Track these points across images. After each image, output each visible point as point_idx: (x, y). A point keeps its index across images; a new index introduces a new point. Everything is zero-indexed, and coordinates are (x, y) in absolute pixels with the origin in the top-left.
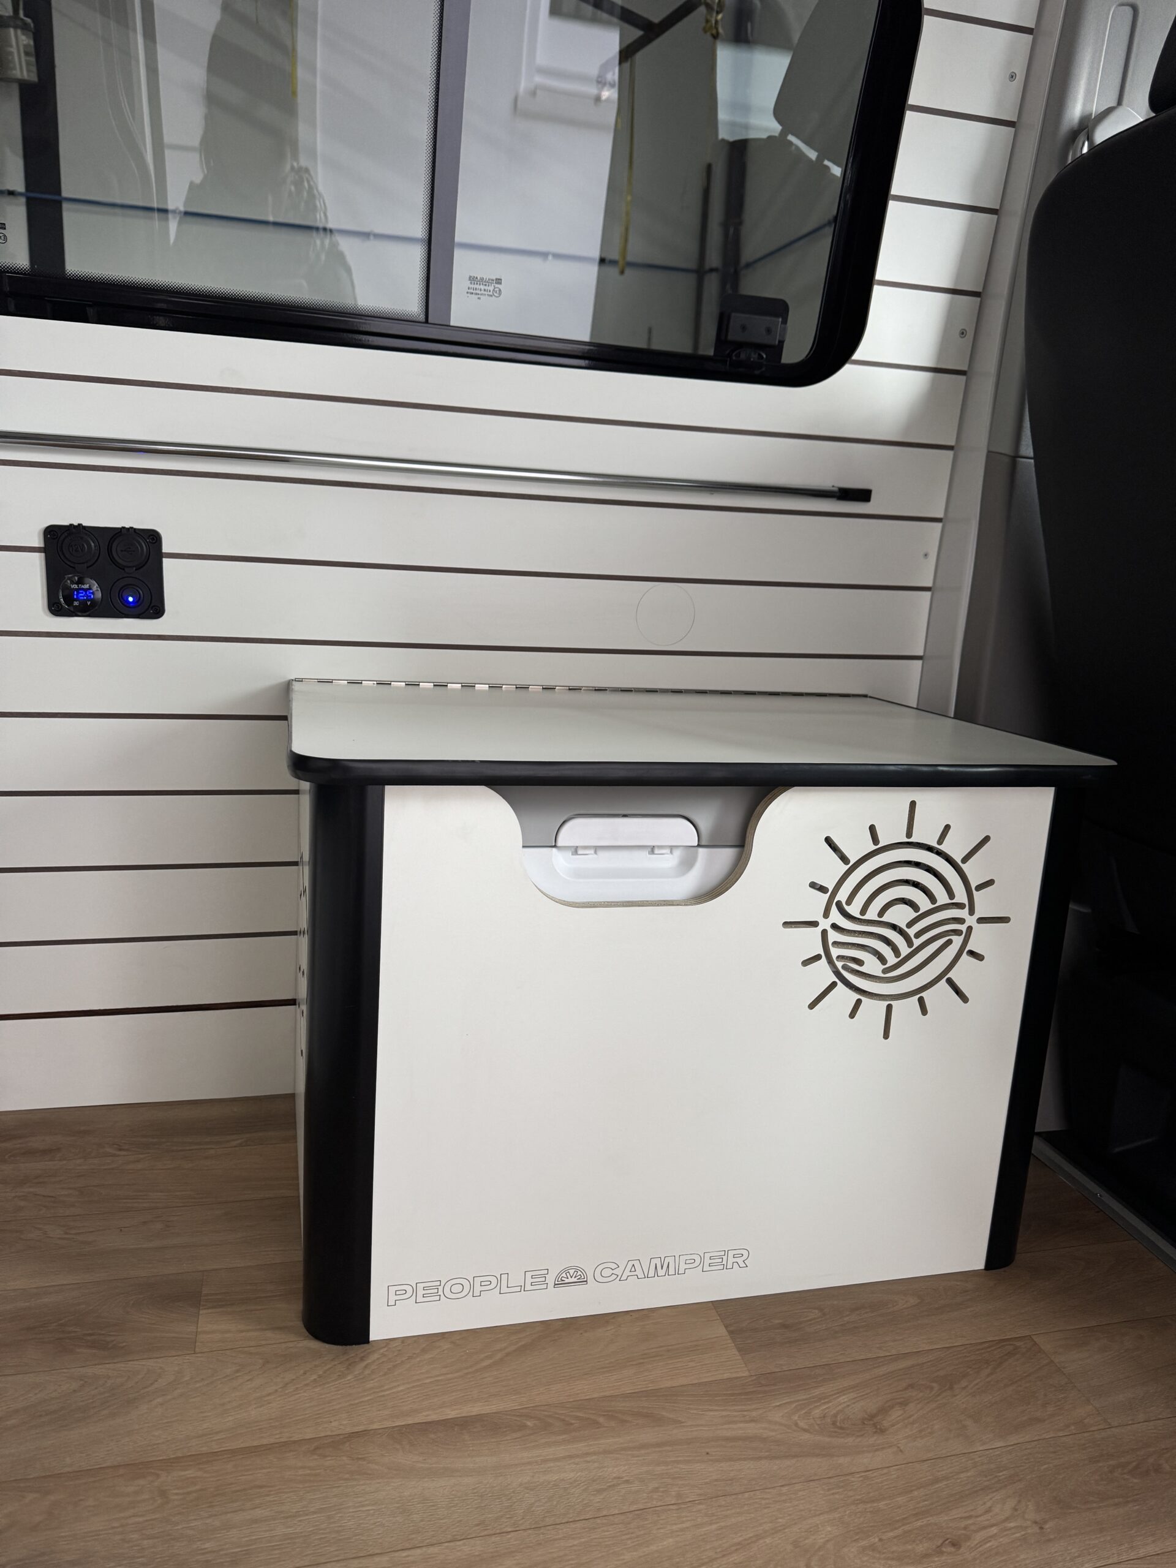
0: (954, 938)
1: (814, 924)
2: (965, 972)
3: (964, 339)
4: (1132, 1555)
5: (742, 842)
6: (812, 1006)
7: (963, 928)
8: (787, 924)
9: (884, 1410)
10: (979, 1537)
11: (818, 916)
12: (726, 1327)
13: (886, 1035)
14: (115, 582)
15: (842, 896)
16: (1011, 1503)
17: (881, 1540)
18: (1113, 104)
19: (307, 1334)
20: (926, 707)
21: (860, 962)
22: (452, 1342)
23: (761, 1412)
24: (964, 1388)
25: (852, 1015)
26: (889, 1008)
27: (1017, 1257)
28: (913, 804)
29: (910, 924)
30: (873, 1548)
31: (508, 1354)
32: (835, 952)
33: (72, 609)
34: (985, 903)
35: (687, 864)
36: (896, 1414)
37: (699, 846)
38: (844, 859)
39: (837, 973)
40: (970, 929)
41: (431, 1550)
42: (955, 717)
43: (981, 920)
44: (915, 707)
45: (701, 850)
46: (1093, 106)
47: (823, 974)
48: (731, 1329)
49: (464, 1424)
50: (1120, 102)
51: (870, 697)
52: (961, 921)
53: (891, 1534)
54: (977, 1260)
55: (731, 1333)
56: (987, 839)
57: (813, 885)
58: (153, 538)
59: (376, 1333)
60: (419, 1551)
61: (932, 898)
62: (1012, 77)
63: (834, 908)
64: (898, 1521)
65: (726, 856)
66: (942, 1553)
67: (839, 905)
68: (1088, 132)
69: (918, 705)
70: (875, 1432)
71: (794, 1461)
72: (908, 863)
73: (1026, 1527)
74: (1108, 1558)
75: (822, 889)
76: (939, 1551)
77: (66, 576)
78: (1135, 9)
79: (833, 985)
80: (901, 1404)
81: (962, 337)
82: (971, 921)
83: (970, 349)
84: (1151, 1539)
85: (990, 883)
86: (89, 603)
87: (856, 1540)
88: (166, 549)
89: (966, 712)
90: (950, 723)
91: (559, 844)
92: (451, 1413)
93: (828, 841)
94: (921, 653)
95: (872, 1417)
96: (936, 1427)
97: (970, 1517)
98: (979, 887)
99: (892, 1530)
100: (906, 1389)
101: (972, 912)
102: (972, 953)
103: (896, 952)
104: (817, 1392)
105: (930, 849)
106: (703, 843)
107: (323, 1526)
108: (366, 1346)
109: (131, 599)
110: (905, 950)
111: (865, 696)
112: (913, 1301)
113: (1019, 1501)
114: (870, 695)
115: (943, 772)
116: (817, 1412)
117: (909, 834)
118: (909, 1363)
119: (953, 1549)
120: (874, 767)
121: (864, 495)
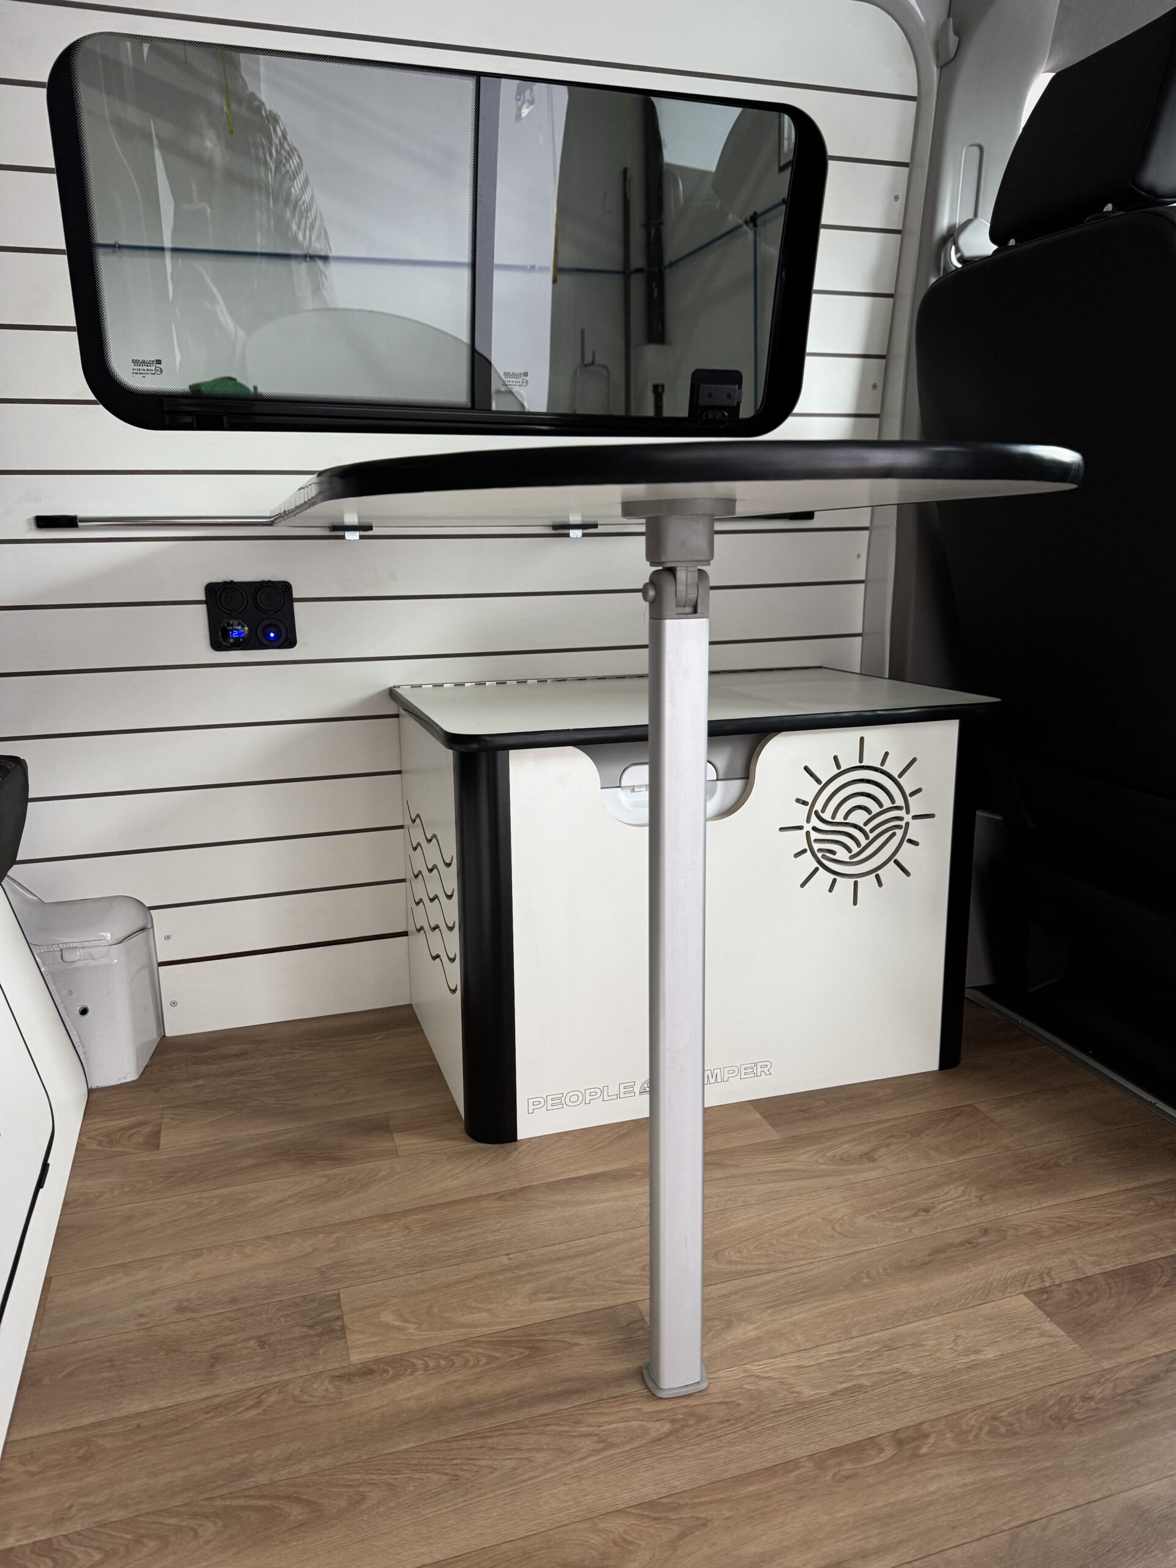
0: (897, 831)
1: (800, 828)
2: (906, 854)
3: (877, 390)
4: (1039, 1207)
5: (747, 775)
6: (803, 885)
7: (903, 823)
8: (782, 829)
9: (875, 1149)
10: (941, 1206)
11: (803, 823)
12: (761, 1114)
13: (855, 903)
14: (262, 621)
15: (818, 807)
16: (961, 1189)
17: (878, 1213)
18: (971, 216)
19: (473, 1140)
20: (868, 672)
21: (833, 852)
22: (575, 1136)
23: (791, 1156)
24: (927, 1135)
25: (831, 890)
26: (856, 883)
27: (961, 1061)
28: (862, 739)
29: (866, 824)
30: (873, 1217)
31: (614, 1139)
32: (816, 846)
33: (228, 644)
34: (917, 805)
35: (709, 793)
36: (882, 1151)
37: (717, 780)
38: (818, 781)
39: (819, 862)
40: (907, 824)
41: (591, 1239)
42: (890, 678)
43: (915, 817)
44: (859, 672)
45: (719, 783)
46: (956, 218)
47: (808, 863)
48: (764, 1114)
49: (594, 1177)
50: (976, 215)
51: (825, 668)
52: (900, 819)
53: (884, 1210)
54: (933, 1064)
55: (764, 1117)
56: (914, 760)
57: (798, 801)
58: (286, 587)
59: (521, 1134)
60: (583, 1240)
61: (880, 804)
62: (896, 198)
63: (813, 816)
64: (887, 1203)
65: (736, 785)
66: (918, 1216)
67: (816, 813)
68: (954, 239)
69: (861, 671)
70: (869, 1161)
71: (817, 1180)
72: (862, 781)
73: (971, 1200)
74: (1024, 1209)
75: (805, 803)
76: (916, 1215)
77: (224, 621)
78: (981, 148)
79: (816, 870)
80: (885, 1146)
81: (874, 390)
82: (908, 818)
83: (880, 398)
84: (1050, 1199)
85: (919, 791)
86: (241, 640)
87: (862, 1214)
88: (295, 595)
89: (897, 673)
90: (886, 683)
91: (623, 785)
92: (584, 1173)
93: (806, 769)
94: (860, 631)
95: (866, 1154)
96: (910, 1156)
97: (935, 1198)
98: (912, 794)
99: (884, 1208)
100: (888, 1138)
101: (908, 812)
102: (910, 841)
103: (858, 844)
104: (827, 1144)
105: (876, 769)
106: (720, 778)
107: (518, 1234)
108: (512, 1145)
109: (272, 635)
110: (864, 842)
111: (821, 667)
112: (889, 1091)
113: (966, 1188)
114: (824, 666)
115: (880, 715)
116: (830, 1154)
117: (861, 761)
118: (889, 1124)
119: (924, 1213)
120: (834, 715)
121: (809, 516)
